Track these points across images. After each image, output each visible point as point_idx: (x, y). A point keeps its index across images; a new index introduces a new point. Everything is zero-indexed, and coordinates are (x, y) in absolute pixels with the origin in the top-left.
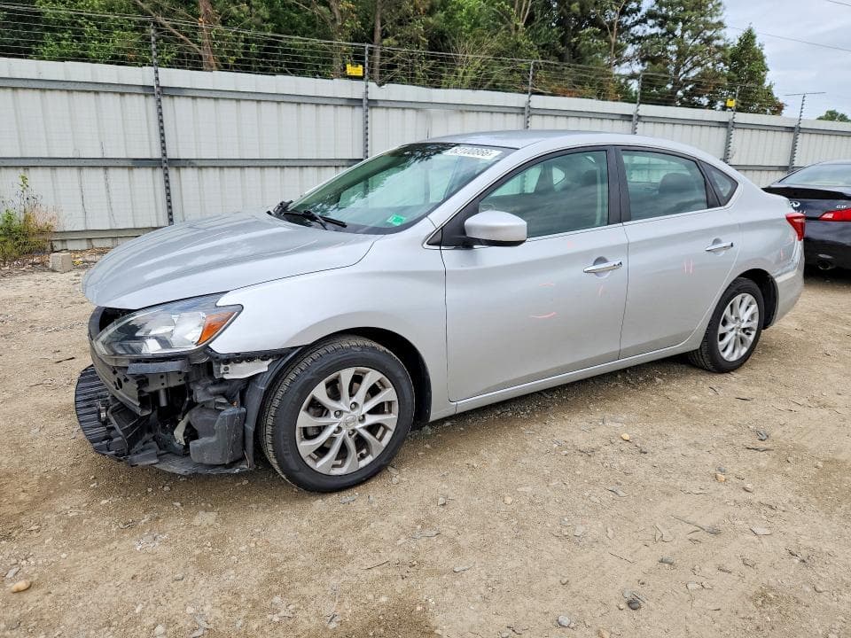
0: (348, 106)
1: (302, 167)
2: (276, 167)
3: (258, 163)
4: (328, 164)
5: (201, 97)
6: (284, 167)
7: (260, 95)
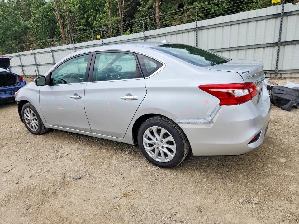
0: (274, 18)
1: (247, 49)
2: (235, 50)
3: (228, 49)
4: (260, 46)
5: (211, 28)
6: (239, 50)
7: (232, 22)
